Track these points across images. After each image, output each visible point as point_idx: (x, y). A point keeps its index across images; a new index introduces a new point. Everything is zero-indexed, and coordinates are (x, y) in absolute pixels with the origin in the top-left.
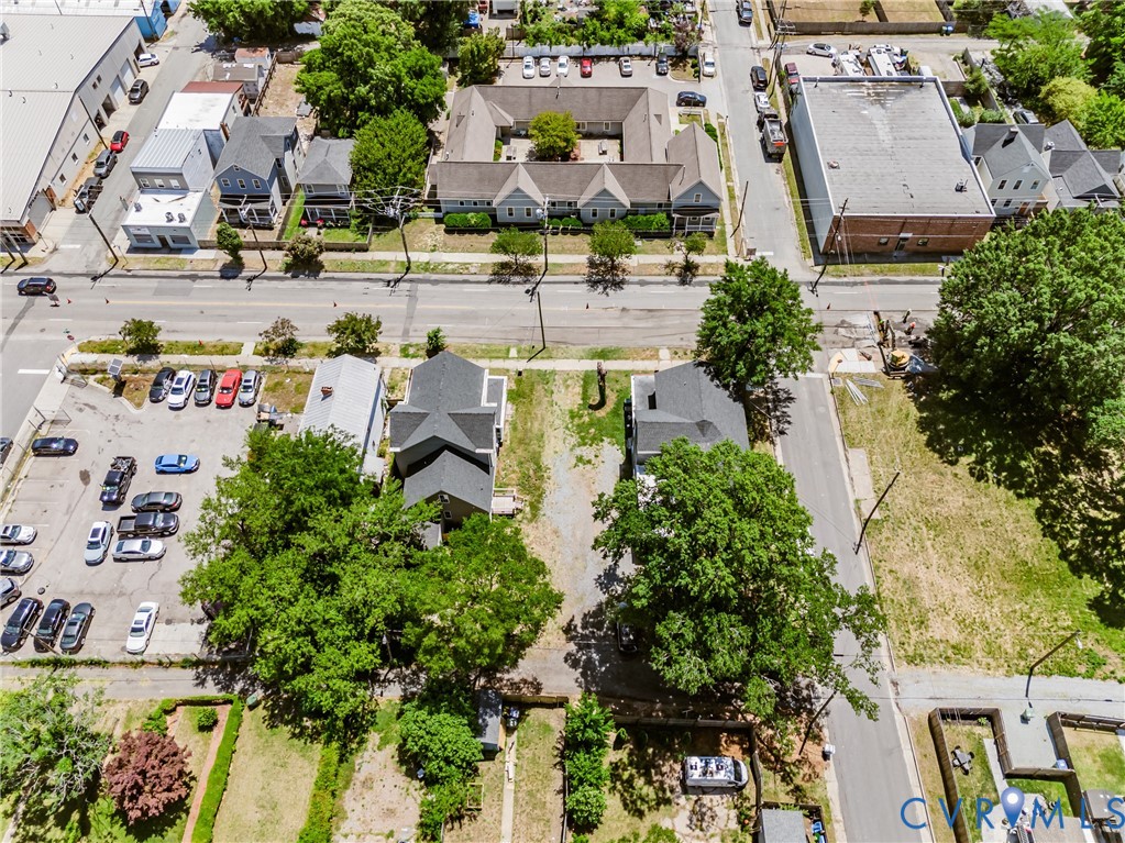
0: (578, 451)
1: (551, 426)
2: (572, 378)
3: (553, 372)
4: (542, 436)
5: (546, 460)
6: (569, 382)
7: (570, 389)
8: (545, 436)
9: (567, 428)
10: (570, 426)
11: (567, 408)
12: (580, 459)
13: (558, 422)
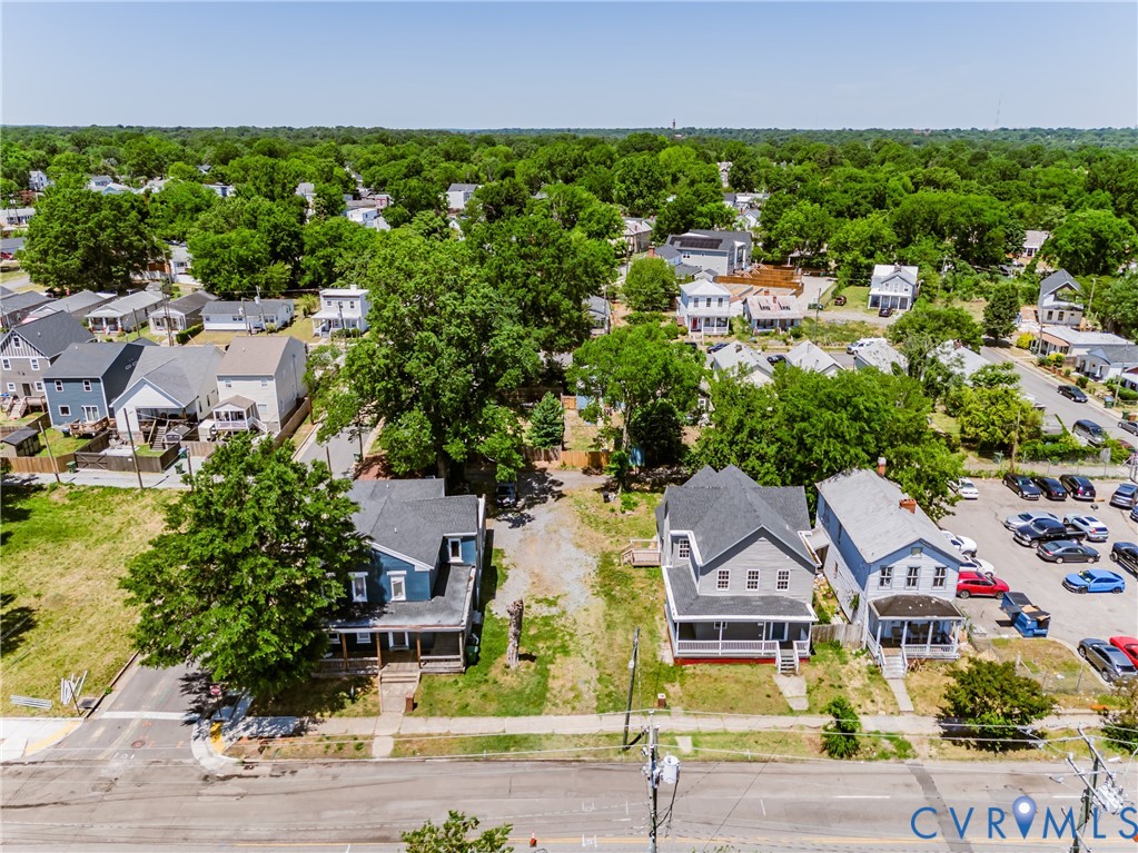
0: (554, 611)
1: (596, 637)
2: (566, 702)
3: (601, 710)
4: (608, 627)
5: (600, 604)
6: (572, 695)
7: (569, 685)
8: (604, 626)
9: (571, 635)
10: (567, 637)
11: (572, 659)
12: (552, 603)
13: (587, 642)
